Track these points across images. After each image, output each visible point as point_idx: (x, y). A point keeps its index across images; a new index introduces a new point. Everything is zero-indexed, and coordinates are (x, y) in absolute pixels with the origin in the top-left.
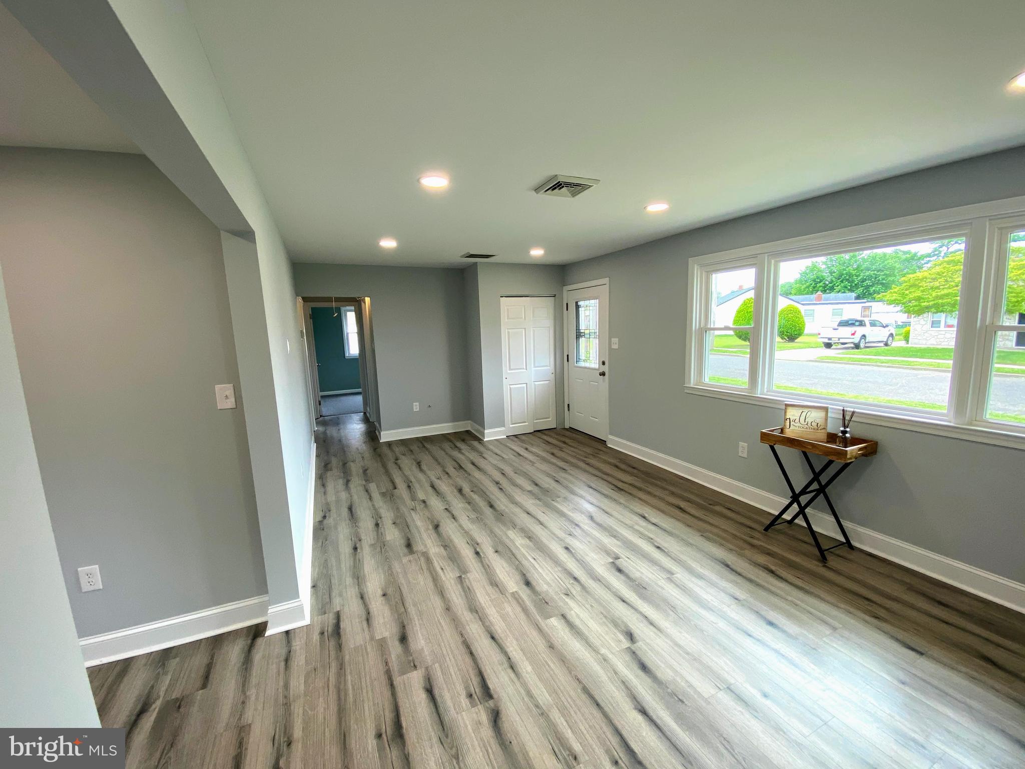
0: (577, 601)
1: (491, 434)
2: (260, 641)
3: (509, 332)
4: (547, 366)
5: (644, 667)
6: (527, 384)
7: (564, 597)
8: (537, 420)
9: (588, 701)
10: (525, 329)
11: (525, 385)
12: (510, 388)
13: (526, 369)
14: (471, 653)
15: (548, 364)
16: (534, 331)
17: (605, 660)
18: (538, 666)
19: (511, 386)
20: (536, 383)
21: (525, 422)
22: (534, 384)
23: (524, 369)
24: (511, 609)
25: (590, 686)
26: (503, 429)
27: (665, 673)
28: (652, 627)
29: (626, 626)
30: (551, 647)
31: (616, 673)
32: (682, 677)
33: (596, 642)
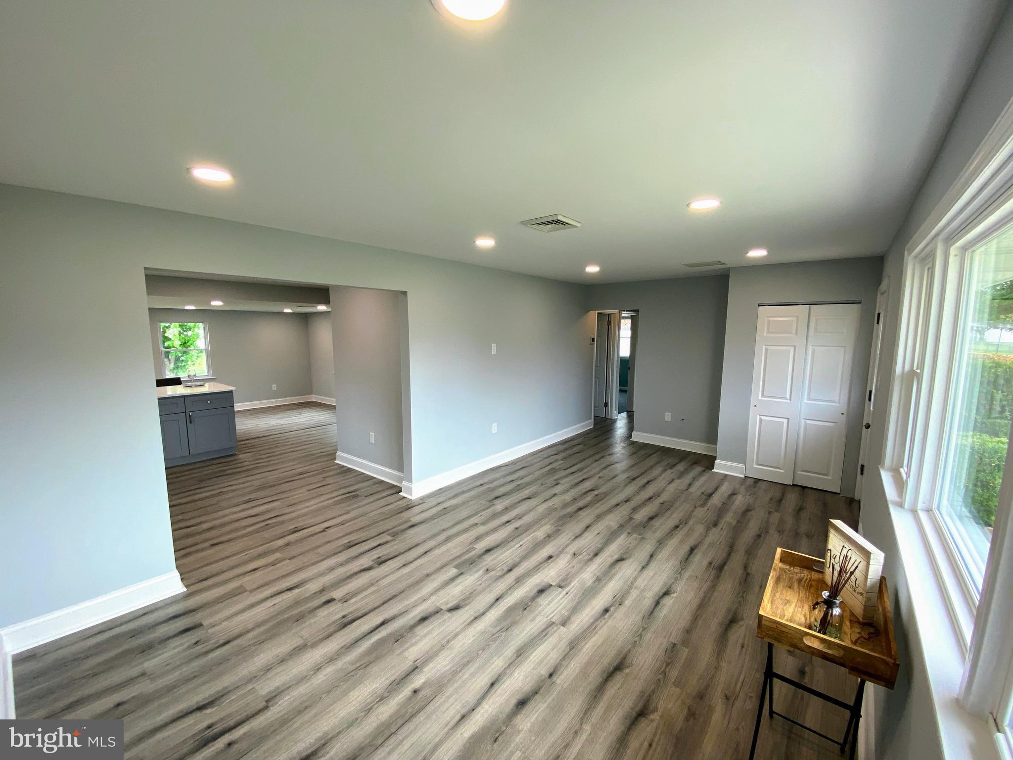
0: (482, 576)
1: (721, 467)
2: (397, 495)
3: (766, 350)
4: (834, 402)
5: (424, 619)
6: (788, 419)
7: (485, 568)
8: (802, 471)
9: (386, 599)
10: (795, 346)
11: (787, 420)
12: (761, 420)
13: (790, 400)
14: (410, 549)
15: (837, 399)
16: (814, 351)
17: (425, 600)
18: (410, 574)
19: (763, 418)
20: (808, 422)
21: (779, 468)
22: (805, 422)
23: (786, 398)
24: (457, 552)
25: (398, 598)
26: (743, 466)
27: (421, 630)
28: (472, 618)
29: (466, 605)
30: (428, 575)
31: (413, 607)
32: (420, 640)
33: (442, 593)
